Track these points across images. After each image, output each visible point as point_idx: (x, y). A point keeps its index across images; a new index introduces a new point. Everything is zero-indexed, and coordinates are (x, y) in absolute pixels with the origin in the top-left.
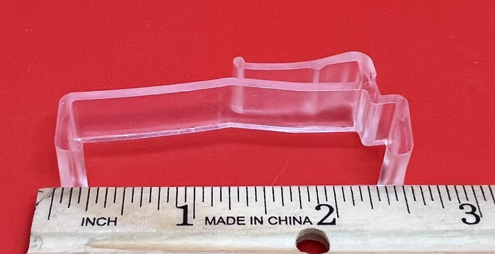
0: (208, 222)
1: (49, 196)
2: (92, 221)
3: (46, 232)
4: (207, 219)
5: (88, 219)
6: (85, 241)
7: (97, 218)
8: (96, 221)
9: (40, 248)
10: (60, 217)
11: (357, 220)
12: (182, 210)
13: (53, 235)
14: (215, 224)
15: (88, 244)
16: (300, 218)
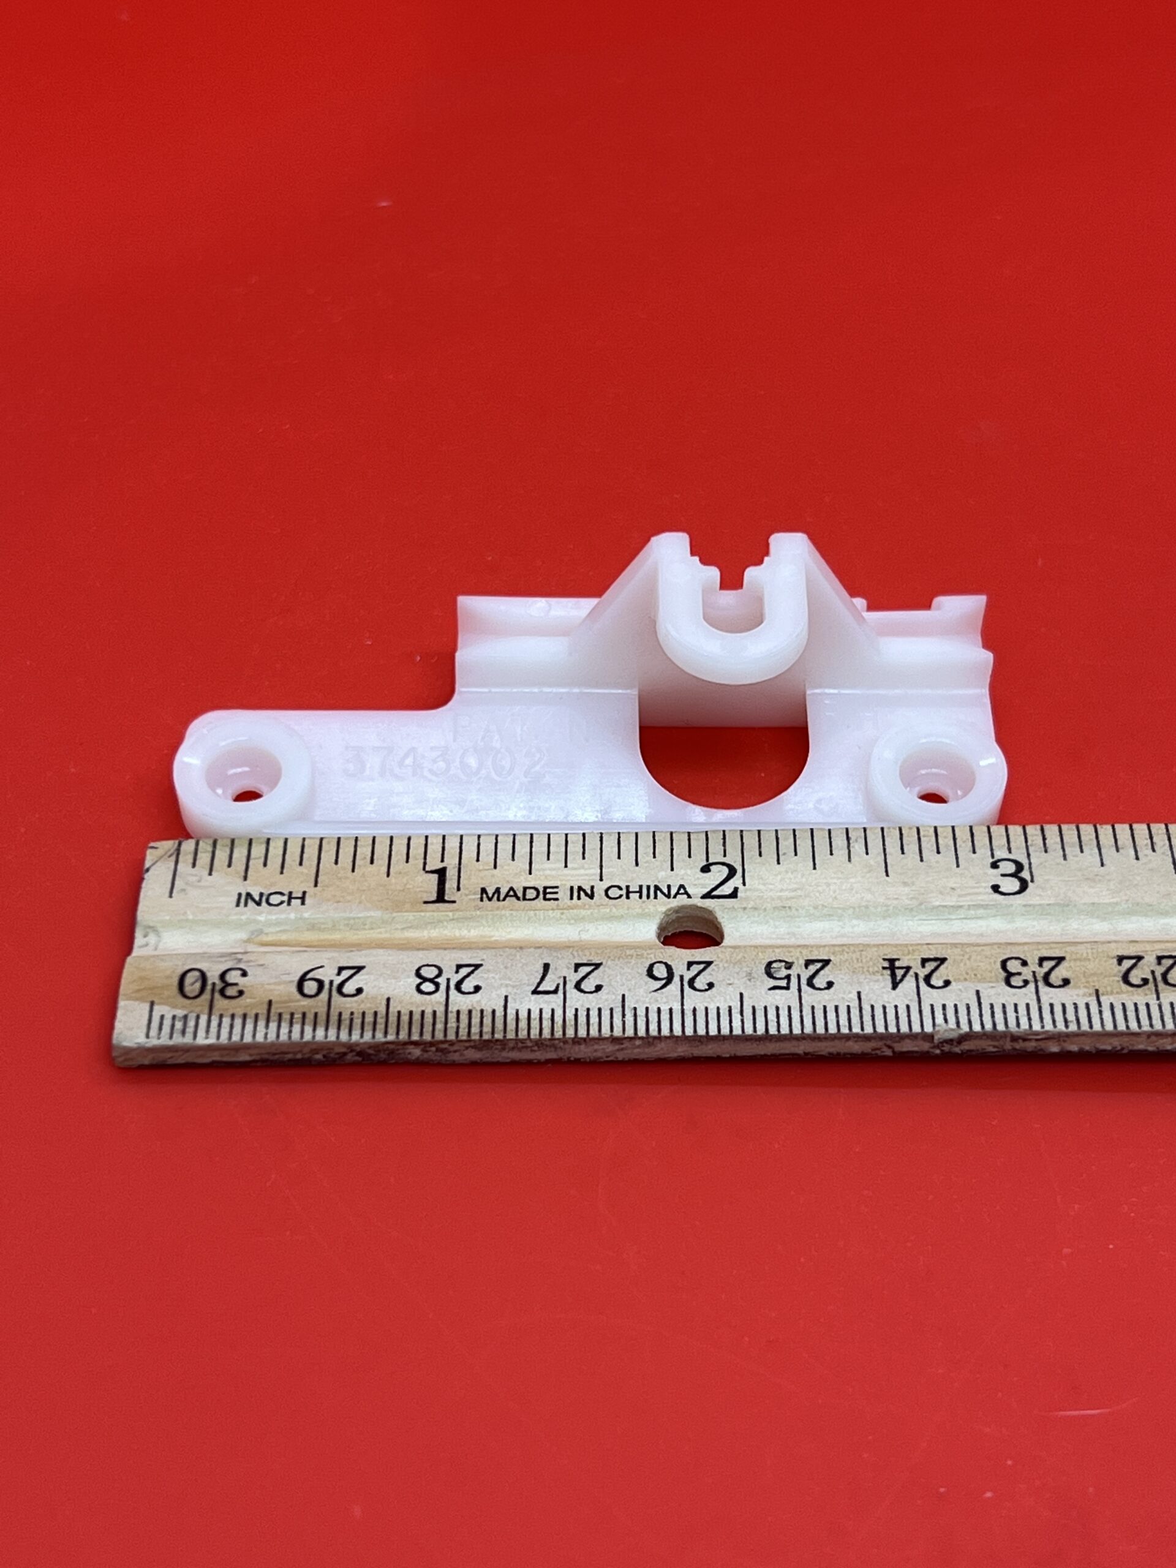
0: (484, 896)
1: (170, 856)
2: (257, 898)
3: (166, 918)
4: (484, 891)
5: (249, 895)
6: (244, 935)
7: (266, 892)
8: (264, 899)
9: (156, 949)
10: (193, 893)
11: (782, 890)
12: (436, 876)
13: (182, 924)
14: (498, 899)
15: (248, 939)
16: (669, 887)
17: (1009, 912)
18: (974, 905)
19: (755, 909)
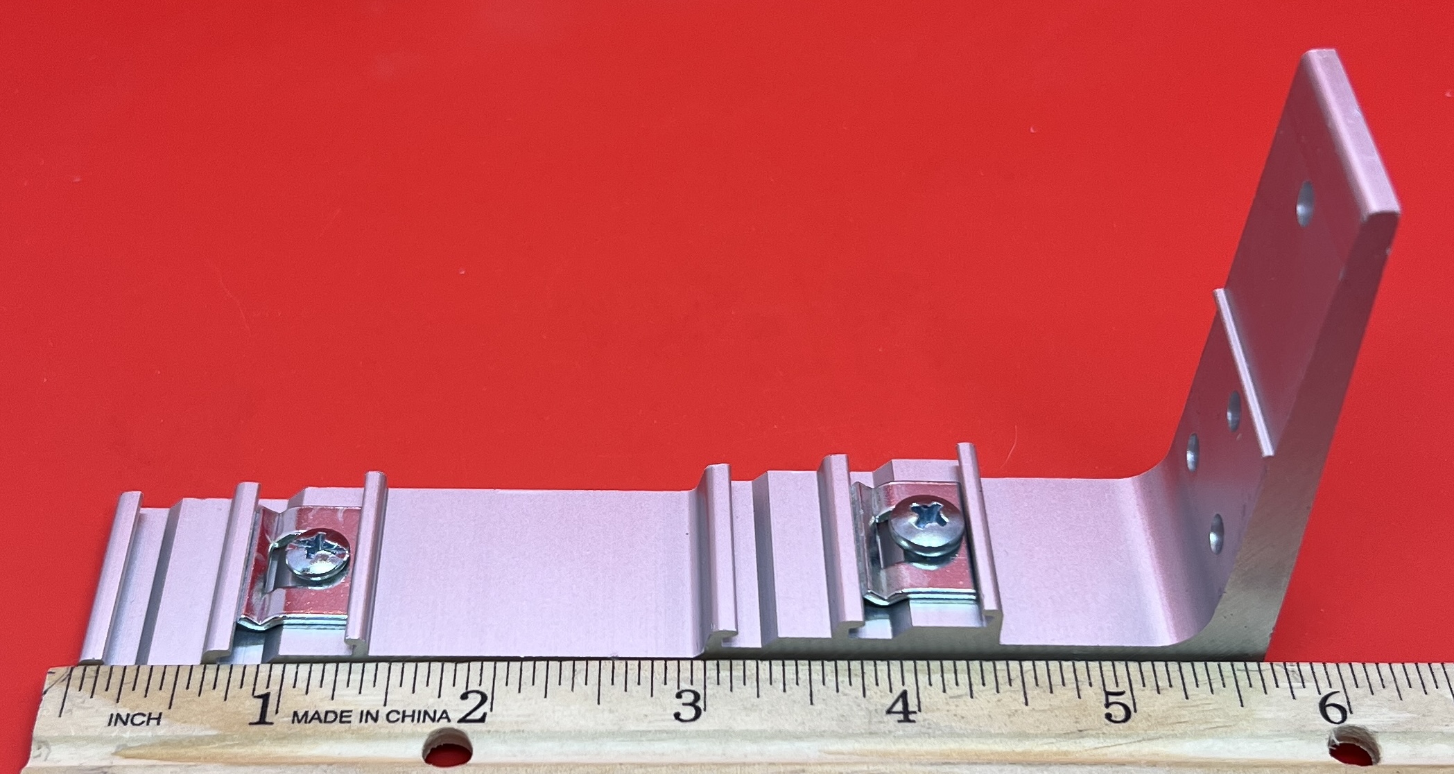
0: (296, 718)
1: (63, 680)
2: (124, 719)
3: (56, 734)
4: (295, 714)
5: (118, 715)
6: (112, 749)
7: (132, 714)
8: (130, 719)
9: (46, 760)
10: (77, 712)
11: (519, 716)
12: (260, 701)
13: (66, 740)
14: (306, 722)
15: (115, 754)
16: (435, 712)
17: (684, 736)
18: (659, 731)
19: (497, 732)
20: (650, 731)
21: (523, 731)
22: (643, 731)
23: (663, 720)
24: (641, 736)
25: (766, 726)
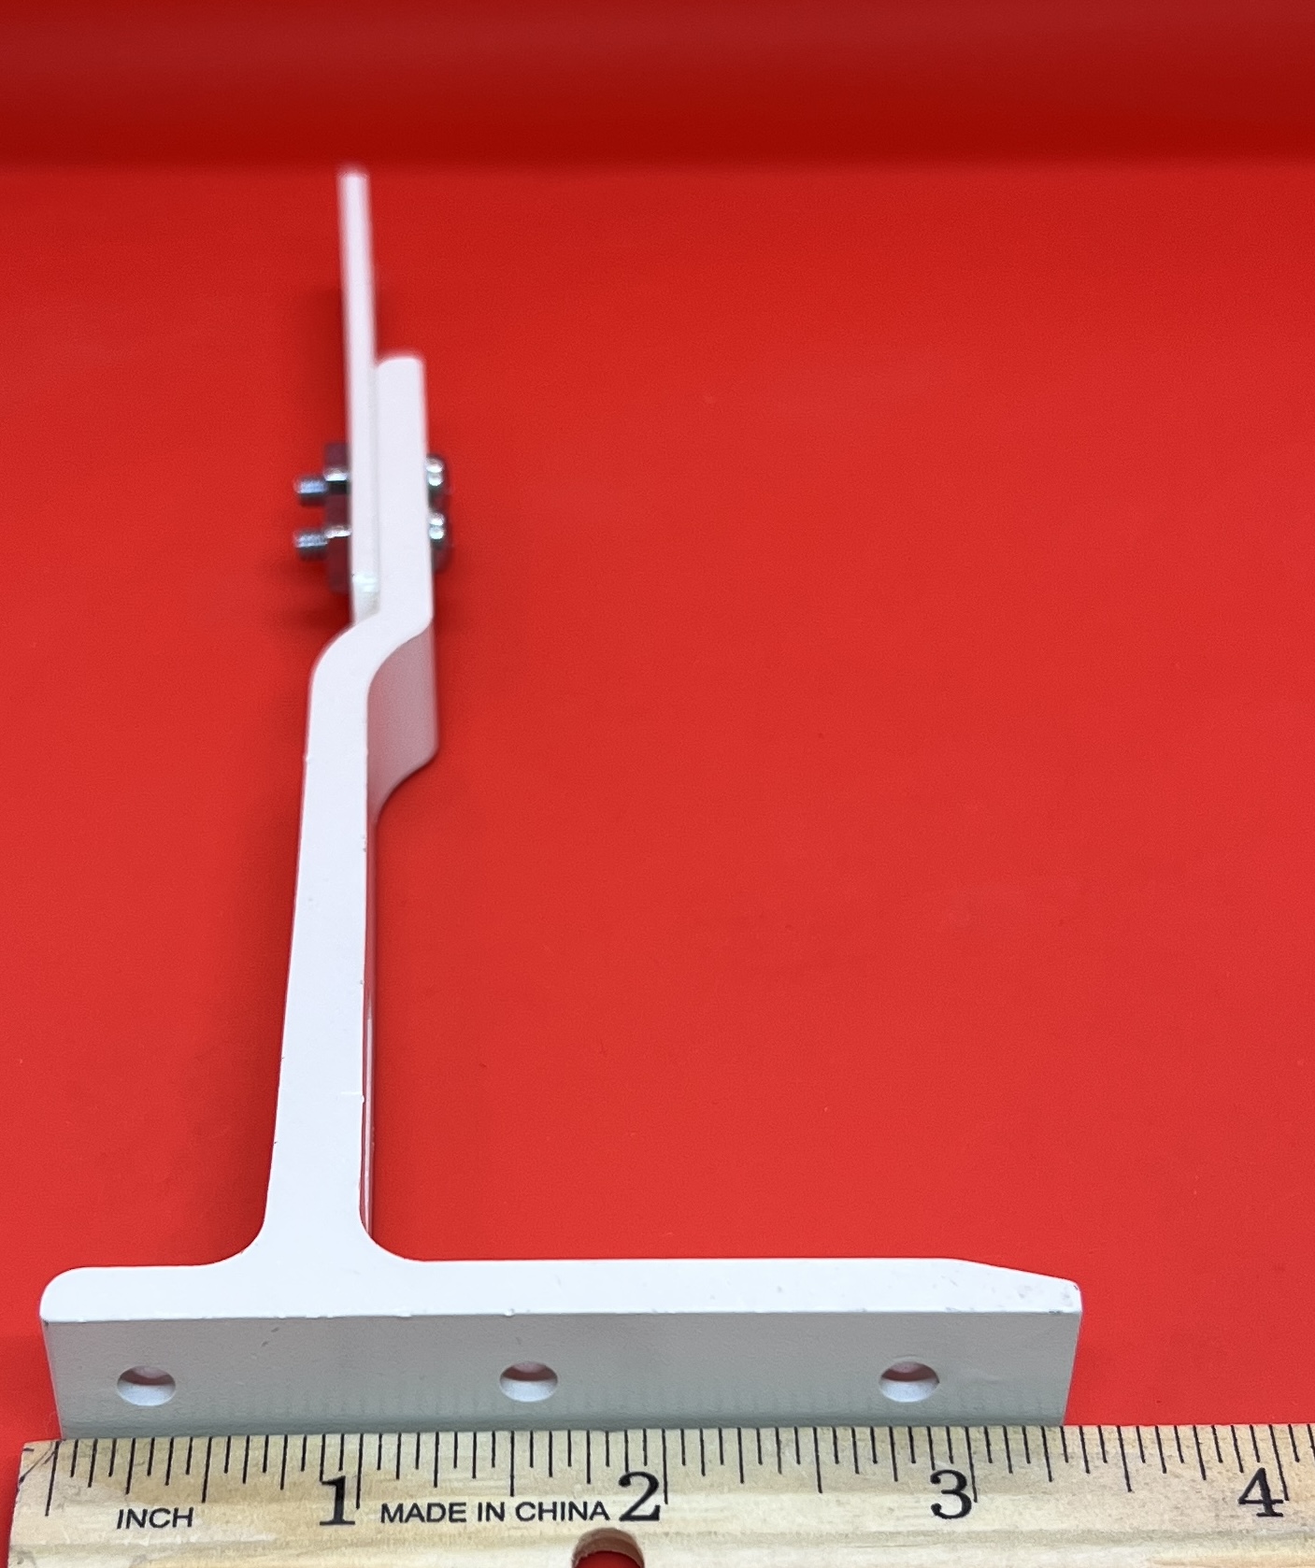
17: (951, 1540)
18: (913, 1533)
19: (678, 1534)
20: (899, 1533)
21: (715, 1533)
22: (890, 1533)
23: (917, 1516)
24: (887, 1540)
25: (1067, 1524)
